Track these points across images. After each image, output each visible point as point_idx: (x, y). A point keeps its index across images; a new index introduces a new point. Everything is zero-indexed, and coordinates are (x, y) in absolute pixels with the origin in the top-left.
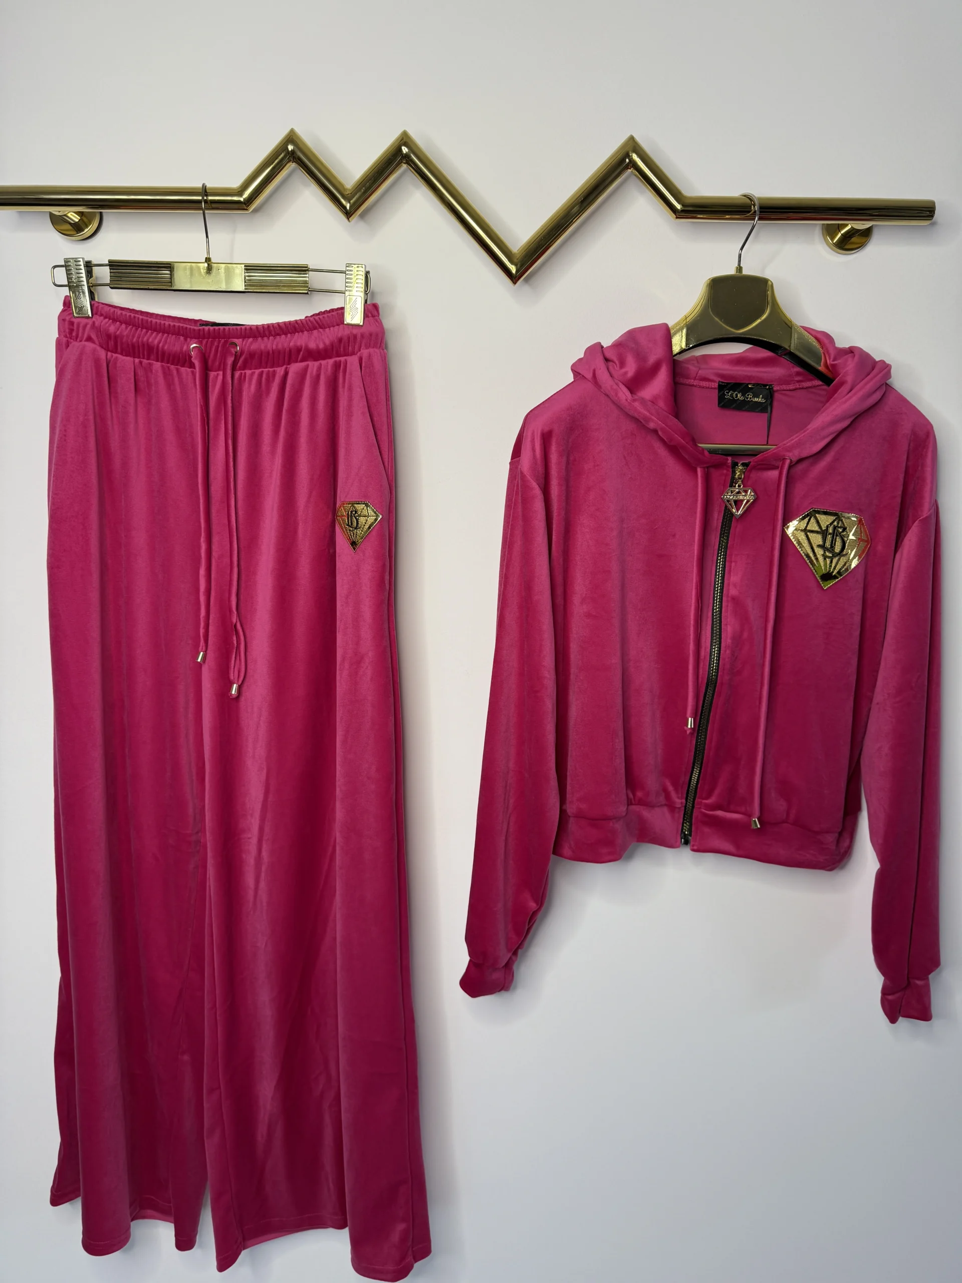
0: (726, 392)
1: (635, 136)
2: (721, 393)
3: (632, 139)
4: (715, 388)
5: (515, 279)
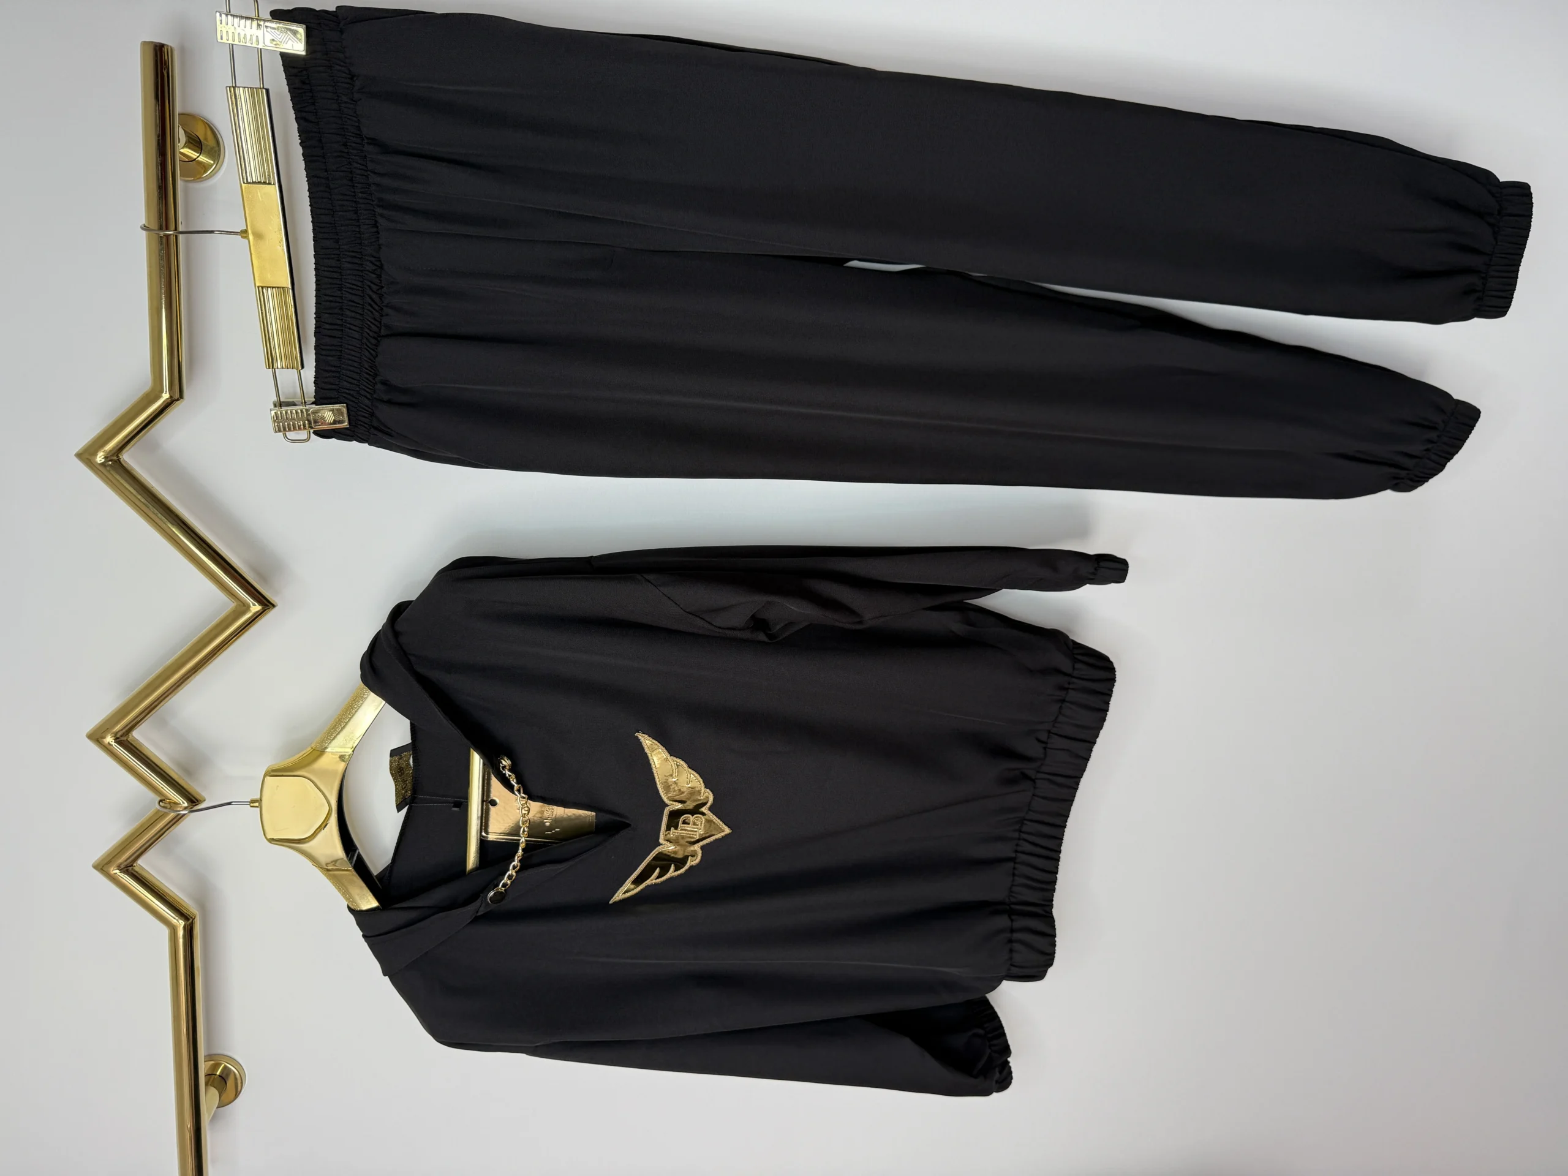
1: (76, 450)
3: (79, 455)
5: (267, 605)
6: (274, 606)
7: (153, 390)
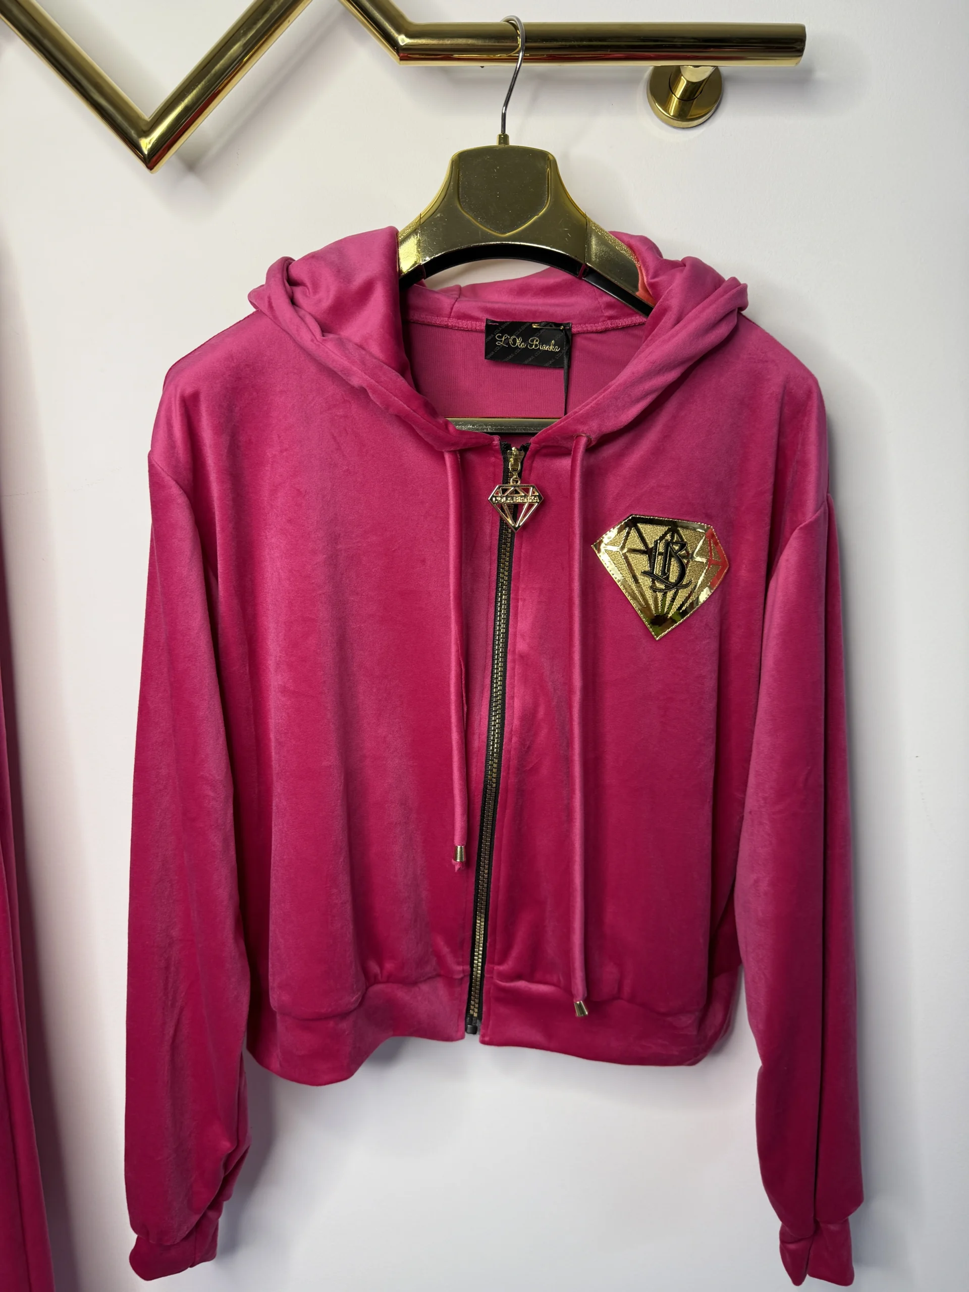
0: (498, 337)
2: (490, 338)
4: (481, 331)
5: (151, 160)
6: (151, 168)
7: (410, 24)
